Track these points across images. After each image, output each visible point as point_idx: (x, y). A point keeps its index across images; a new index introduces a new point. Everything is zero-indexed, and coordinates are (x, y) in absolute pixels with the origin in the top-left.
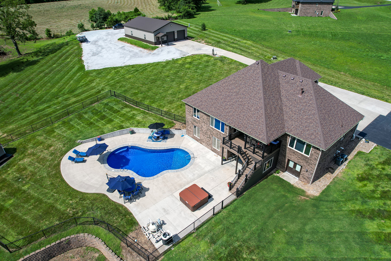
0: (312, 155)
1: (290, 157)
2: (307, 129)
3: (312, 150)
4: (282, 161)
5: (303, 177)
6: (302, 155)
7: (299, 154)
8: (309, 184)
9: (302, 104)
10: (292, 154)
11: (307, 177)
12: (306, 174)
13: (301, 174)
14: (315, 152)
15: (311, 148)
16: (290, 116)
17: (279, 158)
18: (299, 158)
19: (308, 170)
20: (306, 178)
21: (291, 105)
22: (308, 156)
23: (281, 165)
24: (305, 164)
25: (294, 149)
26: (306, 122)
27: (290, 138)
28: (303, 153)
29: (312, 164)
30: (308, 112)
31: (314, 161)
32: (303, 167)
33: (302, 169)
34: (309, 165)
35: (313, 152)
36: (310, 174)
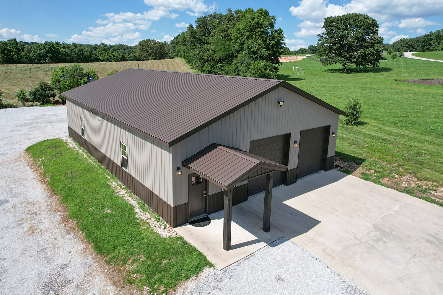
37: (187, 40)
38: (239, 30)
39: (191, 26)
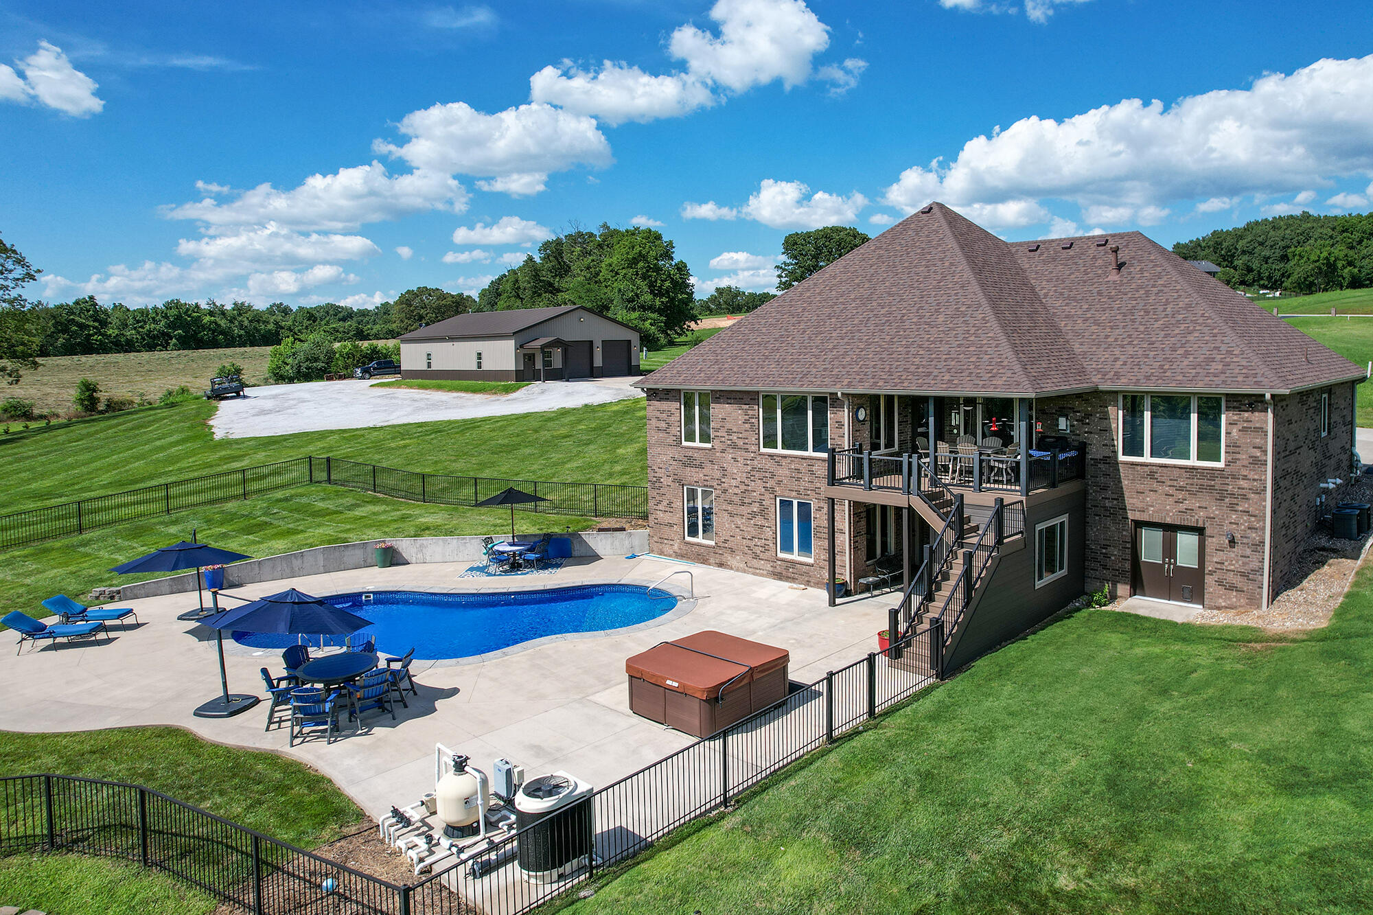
0: (1233, 447)
1: (1140, 505)
2: (1181, 351)
3: (1231, 424)
4: (1105, 547)
5: (1220, 583)
6: (1193, 468)
7: (1176, 472)
8: (1259, 607)
9: (1129, 295)
10: (1149, 484)
11: (1243, 574)
12: (1233, 560)
13: (1211, 573)
14: (1244, 430)
15: (1223, 417)
16: (1094, 340)
17: (1092, 533)
18: (1181, 489)
19: (1238, 536)
20: (1238, 581)
21: (1088, 310)
22: (1220, 465)
23: (1105, 567)
24: (1214, 510)
25: (1147, 458)
26: (1166, 336)
27: (1121, 412)
28: (1193, 461)
29: (1245, 498)
30: (1161, 308)
31: (1252, 475)
32: (1208, 532)
33: (1209, 541)
34: (1232, 507)
35: (1235, 432)
36: (1248, 552)
37: (522, 285)
38: (611, 266)
39: (531, 259)
